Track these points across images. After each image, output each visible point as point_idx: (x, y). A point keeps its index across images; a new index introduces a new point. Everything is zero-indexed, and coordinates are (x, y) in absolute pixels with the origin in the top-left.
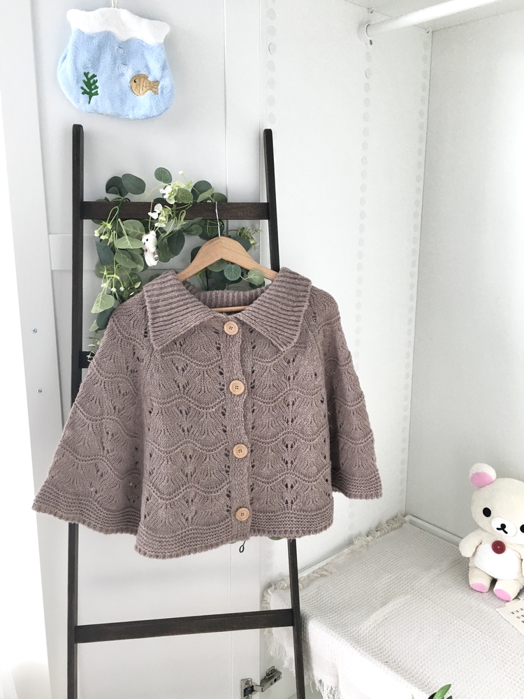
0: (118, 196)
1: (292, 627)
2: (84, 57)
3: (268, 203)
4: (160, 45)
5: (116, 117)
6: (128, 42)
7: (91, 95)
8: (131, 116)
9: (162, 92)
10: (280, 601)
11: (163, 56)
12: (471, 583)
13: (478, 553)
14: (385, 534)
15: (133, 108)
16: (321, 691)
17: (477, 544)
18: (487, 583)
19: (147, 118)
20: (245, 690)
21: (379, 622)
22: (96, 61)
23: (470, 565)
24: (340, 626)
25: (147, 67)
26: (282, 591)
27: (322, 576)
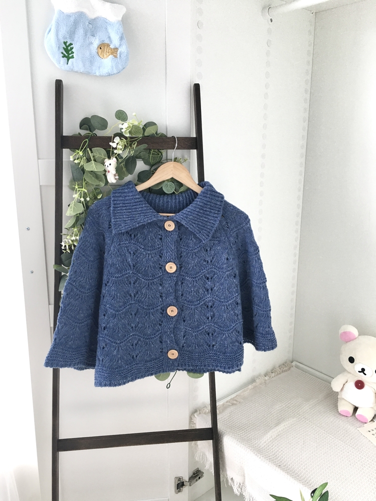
0: (88, 132)
1: (212, 441)
2: (63, 31)
3: (196, 137)
4: (119, 21)
5: (87, 74)
6: (95, 19)
7: (68, 58)
8: (97, 74)
9: (120, 56)
10: (203, 422)
11: (121, 29)
12: (339, 410)
13: (345, 389)
14: (278, 374)
15: (99, 67)
16: (233, 486)
17: (344, 383)
18: (351, 410)
19: (109, 75)
20: (178, 485)
21: (273, 437)
22: (72, 33)
23: (339, 397)
24: (246, 441)
25: (109, 37)
26: (204, 415)
27: (233, 404)
